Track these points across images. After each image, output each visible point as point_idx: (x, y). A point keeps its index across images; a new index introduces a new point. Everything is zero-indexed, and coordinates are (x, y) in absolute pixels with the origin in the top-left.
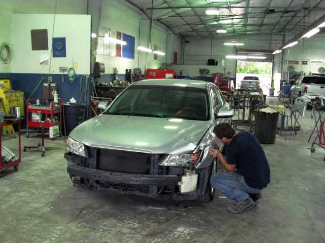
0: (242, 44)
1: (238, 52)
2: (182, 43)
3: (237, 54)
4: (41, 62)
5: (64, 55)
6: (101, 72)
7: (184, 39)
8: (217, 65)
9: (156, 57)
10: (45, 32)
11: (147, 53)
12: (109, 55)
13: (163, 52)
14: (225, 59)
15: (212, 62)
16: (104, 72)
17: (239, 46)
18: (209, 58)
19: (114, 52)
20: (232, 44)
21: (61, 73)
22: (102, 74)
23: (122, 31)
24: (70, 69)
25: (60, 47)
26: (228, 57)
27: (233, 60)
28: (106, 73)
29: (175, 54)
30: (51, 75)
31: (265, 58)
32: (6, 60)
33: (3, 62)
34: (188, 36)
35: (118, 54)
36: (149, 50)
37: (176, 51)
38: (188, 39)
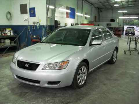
0: (127, 11)
1: (125, 15)
2: (98, 11)
3: (124, 16)
4: (24, 19)
5: (35, 16)
6: (58, 25)
7: (99, 10)
8: (115, 21)
9: (86, 18)
10: (26, 5)
11: (81, 16)
12: (63, 17)
13: (89, 15)
14: (119, 19)
15: (112, 20)
16: (60, 25)
17: (125, 12)
18: (111, 18)
19: (65, 16)
20: (122, 11)
21: (34, 25)
22: (59, 26)
23: (69, 6)
24: (38, 22)
25: (33, 12)
26: (120, 18)
27: (123, 19)
28: (61, 25)
29: (95, 17)
30: (29, 26)
31: (137, 18)
32: (9, 19)
33: (8, 20)
34: (101, 8)
35: (67, 17)
36: (82, 15)
37: (96, 15)
38: (101, 10)
